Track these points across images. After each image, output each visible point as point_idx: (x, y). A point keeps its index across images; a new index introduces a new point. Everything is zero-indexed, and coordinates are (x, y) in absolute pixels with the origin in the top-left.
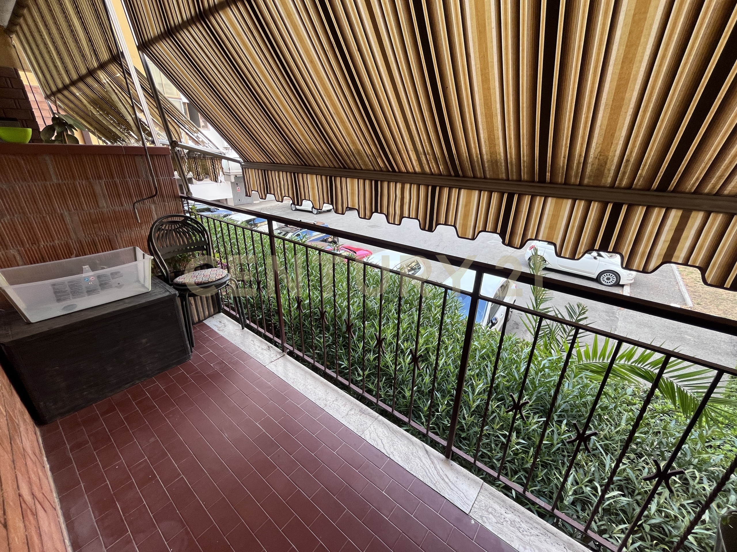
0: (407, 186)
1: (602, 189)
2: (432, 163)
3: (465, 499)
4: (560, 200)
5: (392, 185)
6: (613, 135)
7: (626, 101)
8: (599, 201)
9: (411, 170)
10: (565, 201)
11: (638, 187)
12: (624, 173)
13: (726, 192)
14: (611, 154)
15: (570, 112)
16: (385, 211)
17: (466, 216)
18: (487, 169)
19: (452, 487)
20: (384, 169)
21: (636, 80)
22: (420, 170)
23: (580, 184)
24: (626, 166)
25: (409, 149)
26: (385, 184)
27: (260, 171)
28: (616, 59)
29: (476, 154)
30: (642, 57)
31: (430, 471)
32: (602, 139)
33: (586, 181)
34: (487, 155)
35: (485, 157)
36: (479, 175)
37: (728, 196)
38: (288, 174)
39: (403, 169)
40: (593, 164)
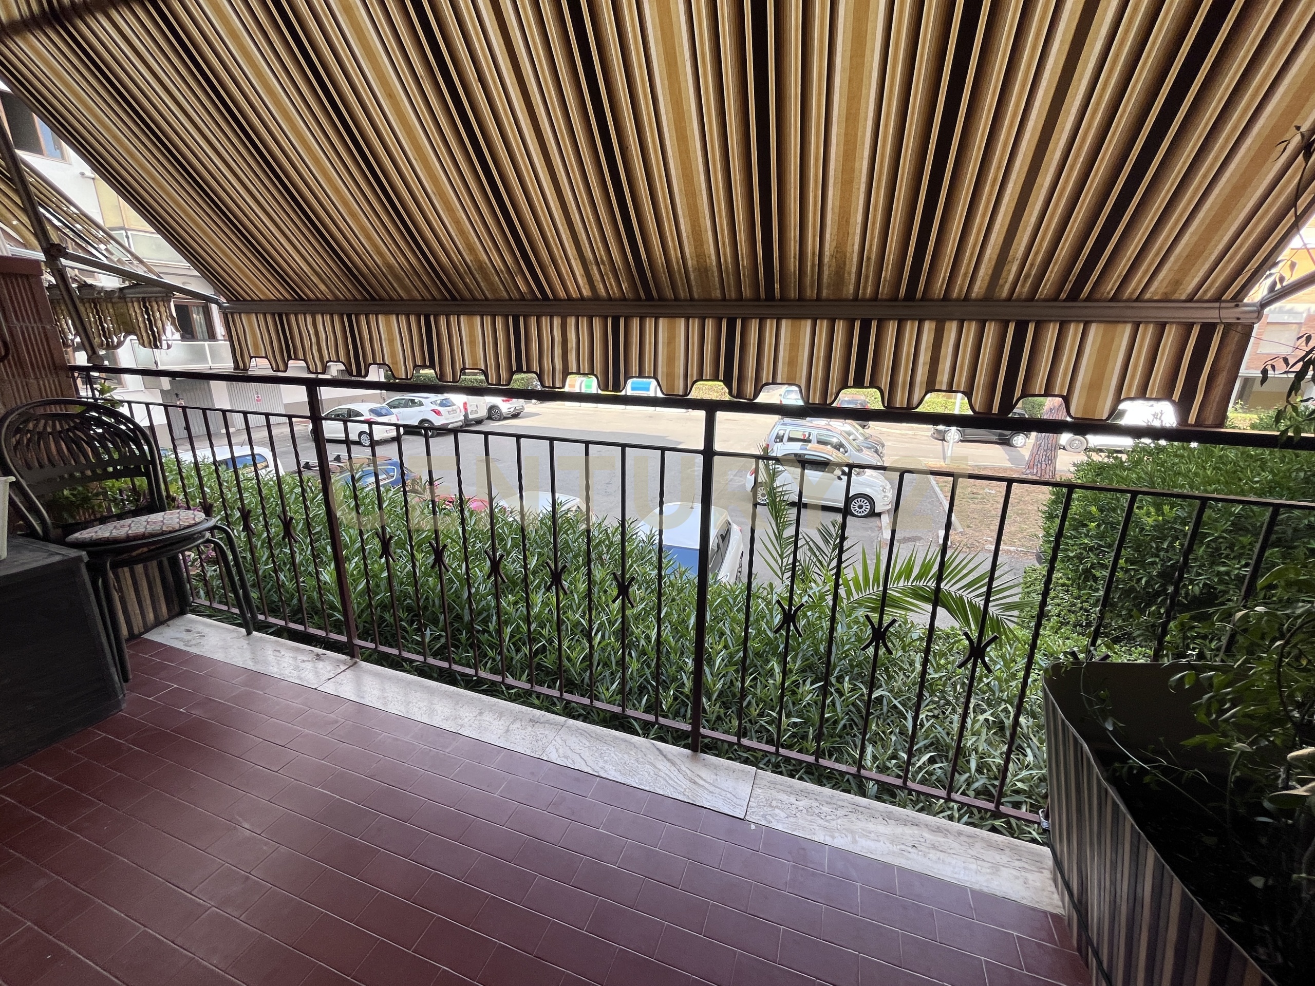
0: (571, 321)
1: (845, 303)
2: (609, 279)
3: (735, 800)
4: (797, 322)
5: (545, 321)
6: (848, 222)
7: (856, 172)
8: (844, 319)
9: (574, 294)
10: (803, 322)
11: (884, 297)
12: (867, 277)
13: (974, 295)
14: (849, 249)
15: (795, 188)
16: (536, 368)
17: (671, 360)
18: (693, 283)
19: (711, 788)
20: (528, 297)
21: (863, 143)
22: (590, 294)
23: (819, 299)
24: (868, 267)
25: (571, 257)
26: (533, 321)
27: (269, 318)
28: (839, 115)
29: (677, 258)
30: (867, 113)
31: (672, 776)
32: (836, 227)
33: (825, 293)
34: (692, 259)
35: (690, 263)
36: (682, 296)
37: (976, 300)
38: (336, 318)
39: (562, 294)
40: (829, 267)
